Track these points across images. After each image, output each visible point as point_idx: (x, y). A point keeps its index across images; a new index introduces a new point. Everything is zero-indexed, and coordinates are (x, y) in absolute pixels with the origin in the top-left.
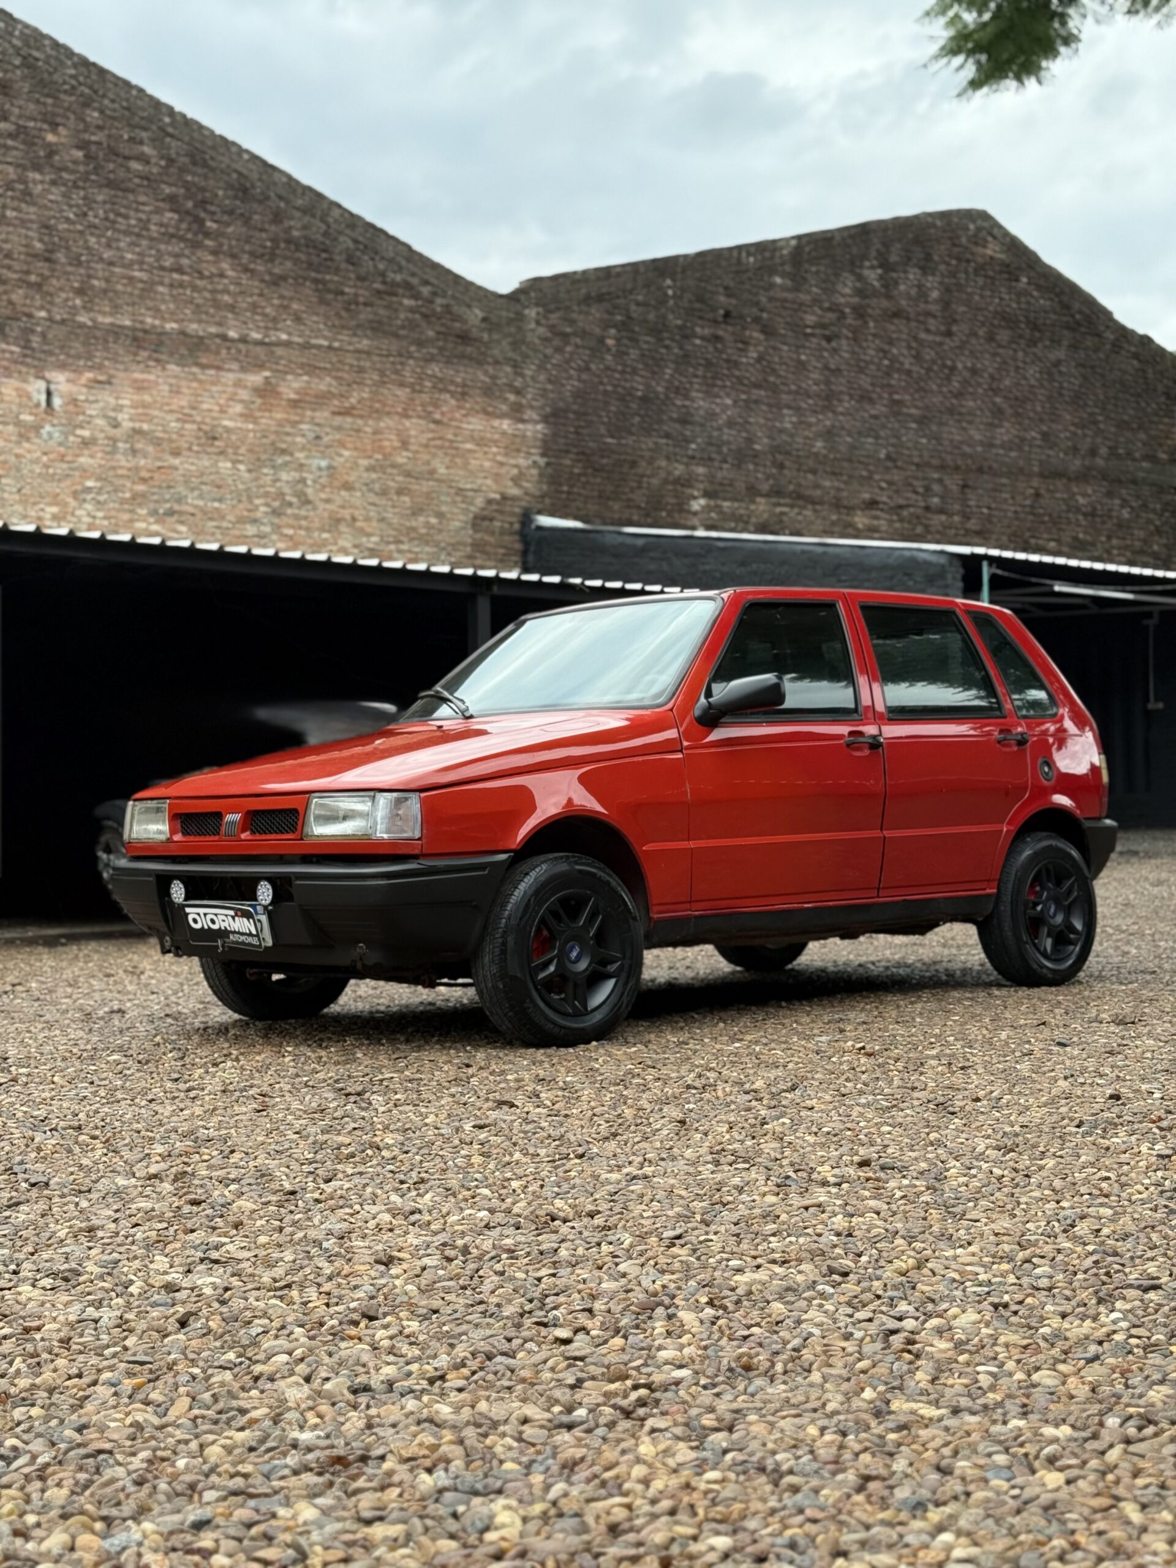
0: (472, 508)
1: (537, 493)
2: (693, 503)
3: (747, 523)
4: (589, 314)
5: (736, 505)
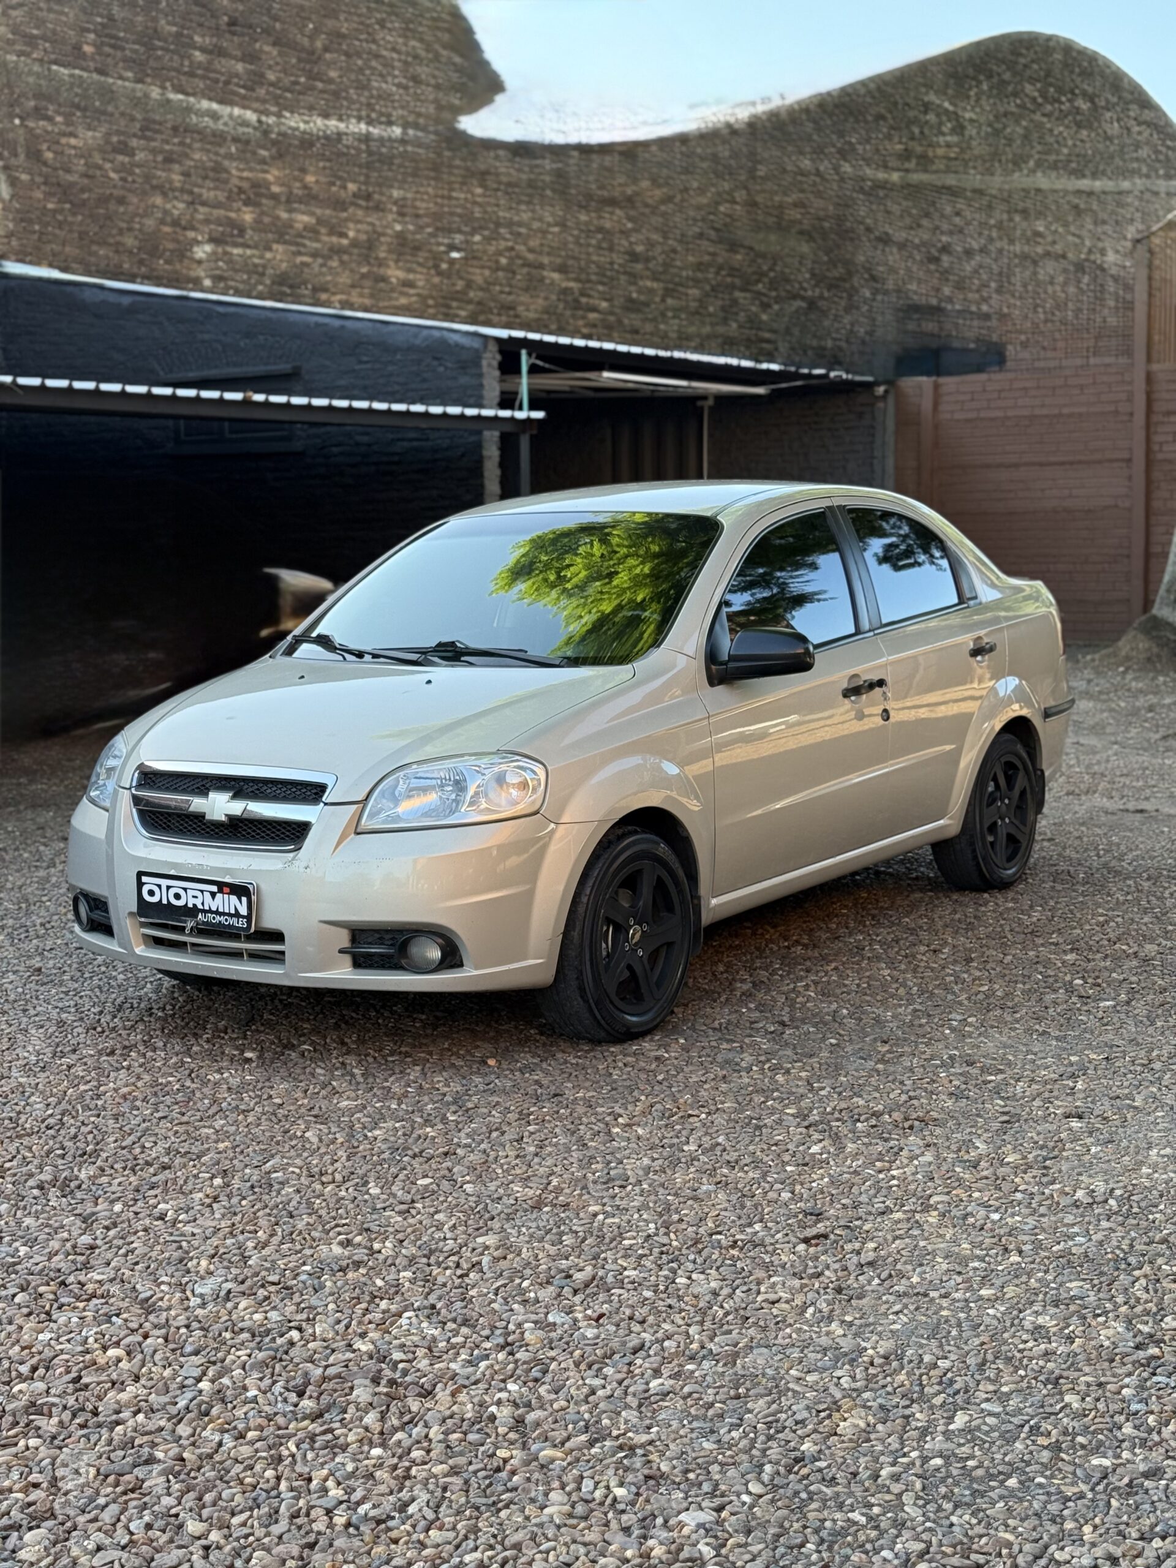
2: (195, 249)
3: (263, 274)
4: (62, 13)
5: (249, 252)
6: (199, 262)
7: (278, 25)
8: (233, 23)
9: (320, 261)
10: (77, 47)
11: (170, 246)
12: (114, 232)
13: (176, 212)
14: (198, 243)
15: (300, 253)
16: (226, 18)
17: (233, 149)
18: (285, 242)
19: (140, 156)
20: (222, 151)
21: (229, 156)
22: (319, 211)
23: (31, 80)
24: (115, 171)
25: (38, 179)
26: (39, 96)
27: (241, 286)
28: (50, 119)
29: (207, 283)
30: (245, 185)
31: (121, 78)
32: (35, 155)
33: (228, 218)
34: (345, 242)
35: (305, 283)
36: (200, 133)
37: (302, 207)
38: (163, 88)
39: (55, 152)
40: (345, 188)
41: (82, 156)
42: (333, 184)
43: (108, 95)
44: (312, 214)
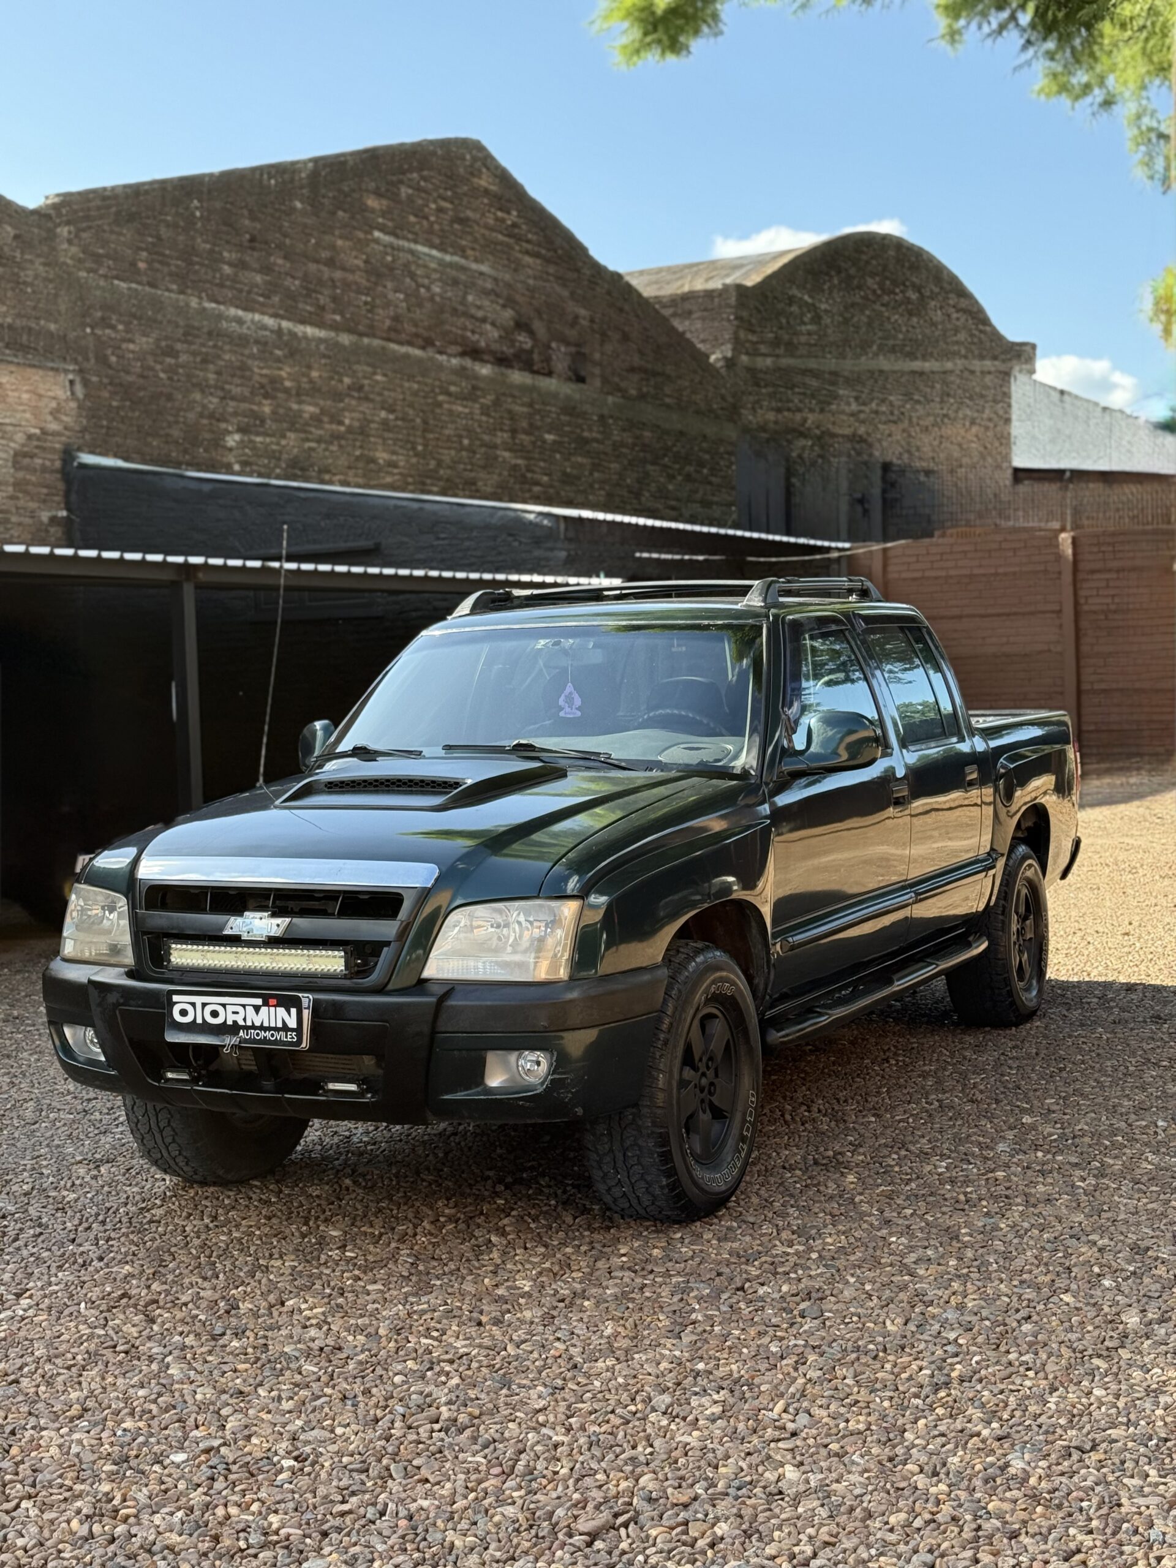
0: (12, 445)
1: (77, 428)
2: (228, 438)
3: (279, 459)
4: (121, 234)
5: (268, 440)
6: (231, 449)
7: (288, 241)
8: (253, 240)
9: (323, 446)
10: (133, 264)
11: (207, 436)
12: (165, 424)
13: (212, 407)
14: (229, 433)
15: (308, 440)
16: (247, 236)
17: (255, 350)
18: (296, 431)
19: (183, 358)
20: (247, 352)
21: (252, 356)
22: (322, 402)
23: (98, 293)
24: (164, 371)
25: (105, 380)
26: (105, 307)
27: (263, 470)
28: (113, 327)
29: (237, 467)
30: (264, 381)
31: (168, 290)
32: (103, 360)
33: (252, 411)
34: (342, 429)
35: (312, 465)
36: (229, 337)
37: (308, 399)
38: (200, 298)
39: (118, 357)
40: (341, 381)
41: (138, 359)
42: (332, 378)
43: (157, 304)
44: (316, 405)
